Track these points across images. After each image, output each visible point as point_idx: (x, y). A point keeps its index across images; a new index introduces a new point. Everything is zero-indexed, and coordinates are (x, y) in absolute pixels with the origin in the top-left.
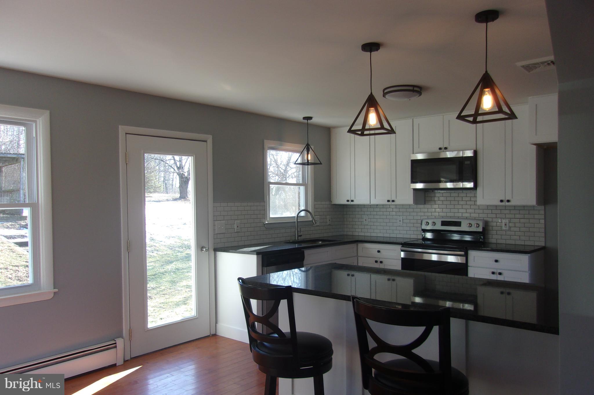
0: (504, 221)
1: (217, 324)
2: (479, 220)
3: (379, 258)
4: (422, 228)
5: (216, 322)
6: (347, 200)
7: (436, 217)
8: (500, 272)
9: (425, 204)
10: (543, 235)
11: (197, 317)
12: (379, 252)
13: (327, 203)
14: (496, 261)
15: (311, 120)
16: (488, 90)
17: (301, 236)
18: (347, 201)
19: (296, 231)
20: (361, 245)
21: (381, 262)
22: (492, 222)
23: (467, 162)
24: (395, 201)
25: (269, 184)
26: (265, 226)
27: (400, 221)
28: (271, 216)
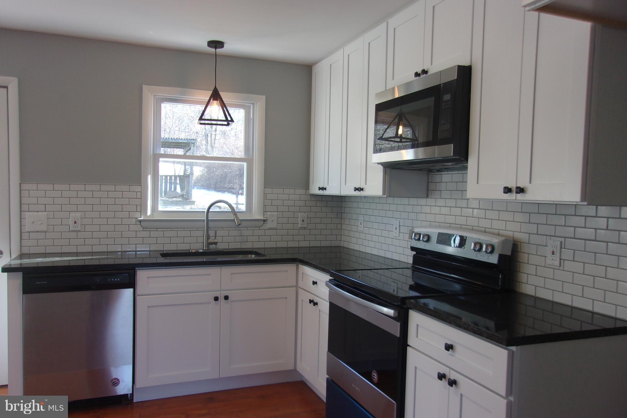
3: (315, 295)
4: (412, 245)
8: (454, 378)
9: (427, 197)
12: (314, 283)
14: (449, 347)
15: (222, 48)
19: (205, 235)
20: (301, 268)
21: (315, 304)
22: (529, 243)
23: (447, 97)
24: (364, 190)
25: (157, 157)
26: (141, 224)
27: (396, 228)
28: (161, 208)
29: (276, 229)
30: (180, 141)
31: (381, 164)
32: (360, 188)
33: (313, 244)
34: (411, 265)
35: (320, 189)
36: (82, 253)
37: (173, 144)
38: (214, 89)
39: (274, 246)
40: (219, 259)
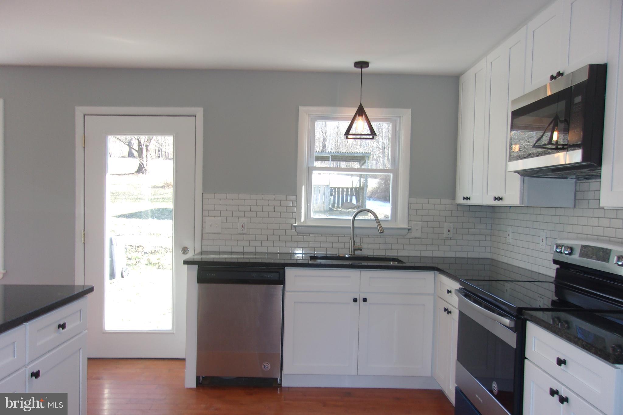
3: (450, 304)
9: (575, 207)
11: (173, 332)
12: (449, 292)
15: (368, 68)
18: (463, 200)
19: (351, 241)
21: (449, 312)
23: (578, 99)
24: (503, 199)
25: (310, 170)
26: (297, 229)
27: (543, 240)
28: (313, 216)
29: (420, 238)
30: (355, 155)
31: (517, 173)
32: (499, 197)
33: (459, 255)
34: (554, 279)
35: (464, 198)
36: (247, 253)
37: (349, 158)
38: (360, 106)
39: (419, 255)
40: (365, 263)
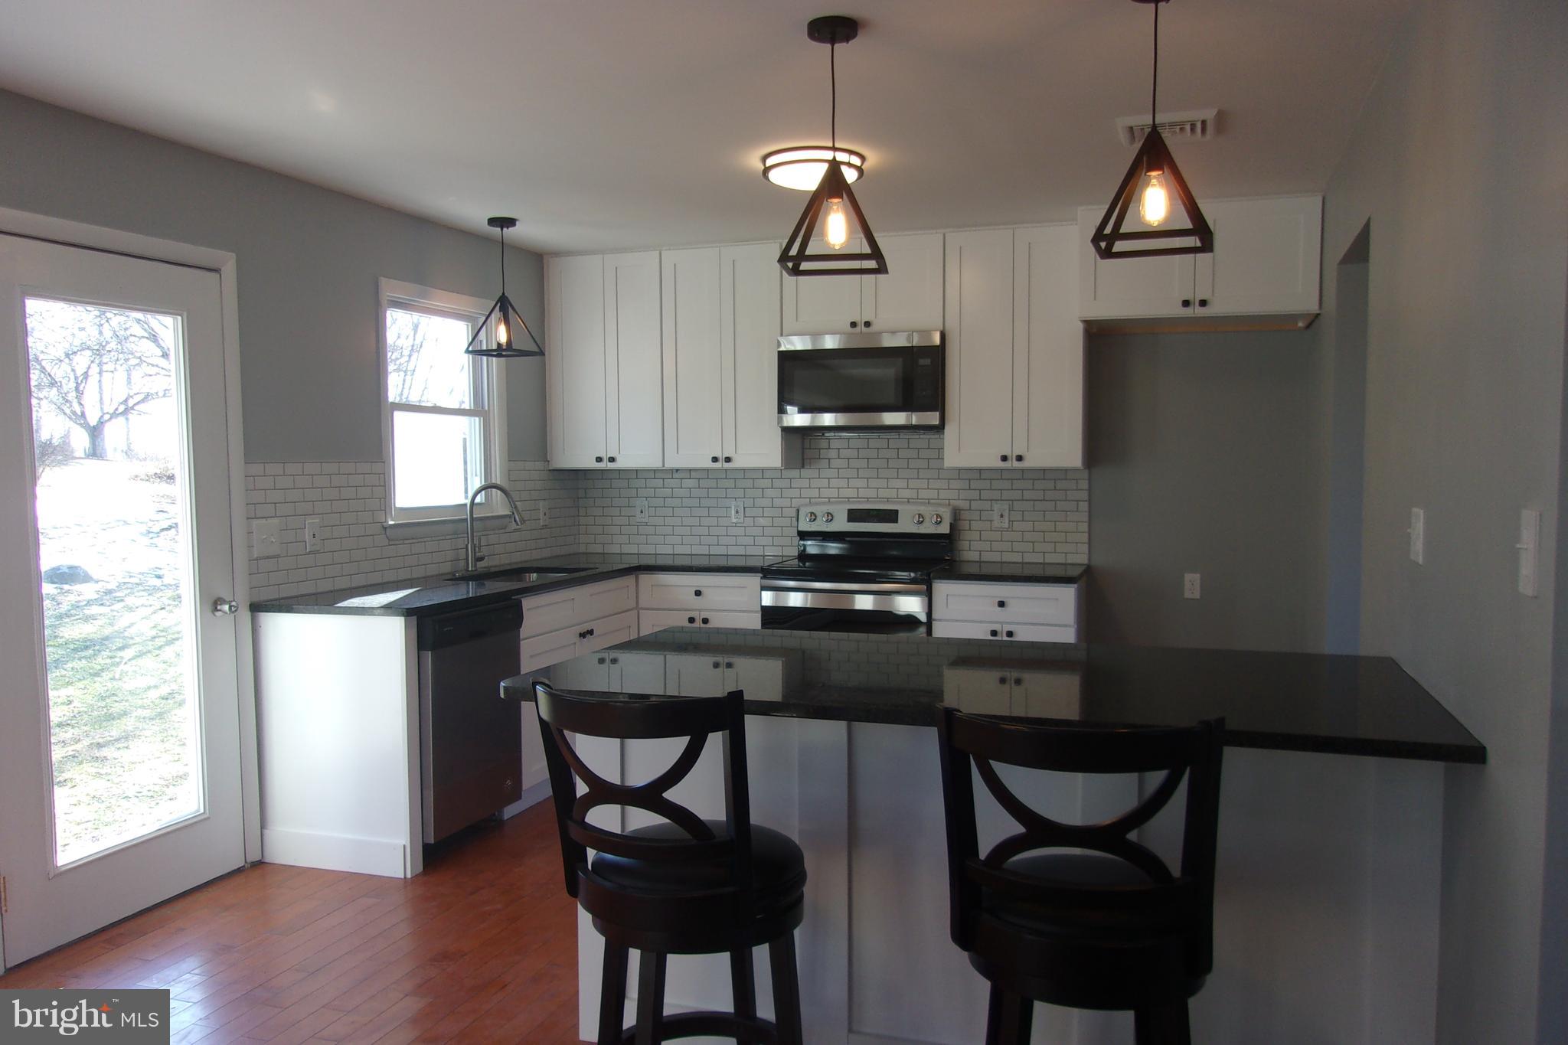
0: (996, 506)
1: (266, 832)
2: (940, 505)
3: (700, 610)
4: (800, 529)
5: (263, 825)
6: (597, 458)
7: (831, 500)
8: (1010, 630)
9: (803, 467)
10: (1085, 537)
11: (207, 815)
12: (698, 593)
13: (540, 465)
14: (1002, 604)
15: (510, 229)
16: (1158, 175)
17: (481, 559)
18: (597, 461)
19: (469, 545)
20: (645, 579)
21: (705, 621)
22: (970, 510)
23: (925, 362)
26: (385, 534)
27: (737, 511)
29: (520, 530)
